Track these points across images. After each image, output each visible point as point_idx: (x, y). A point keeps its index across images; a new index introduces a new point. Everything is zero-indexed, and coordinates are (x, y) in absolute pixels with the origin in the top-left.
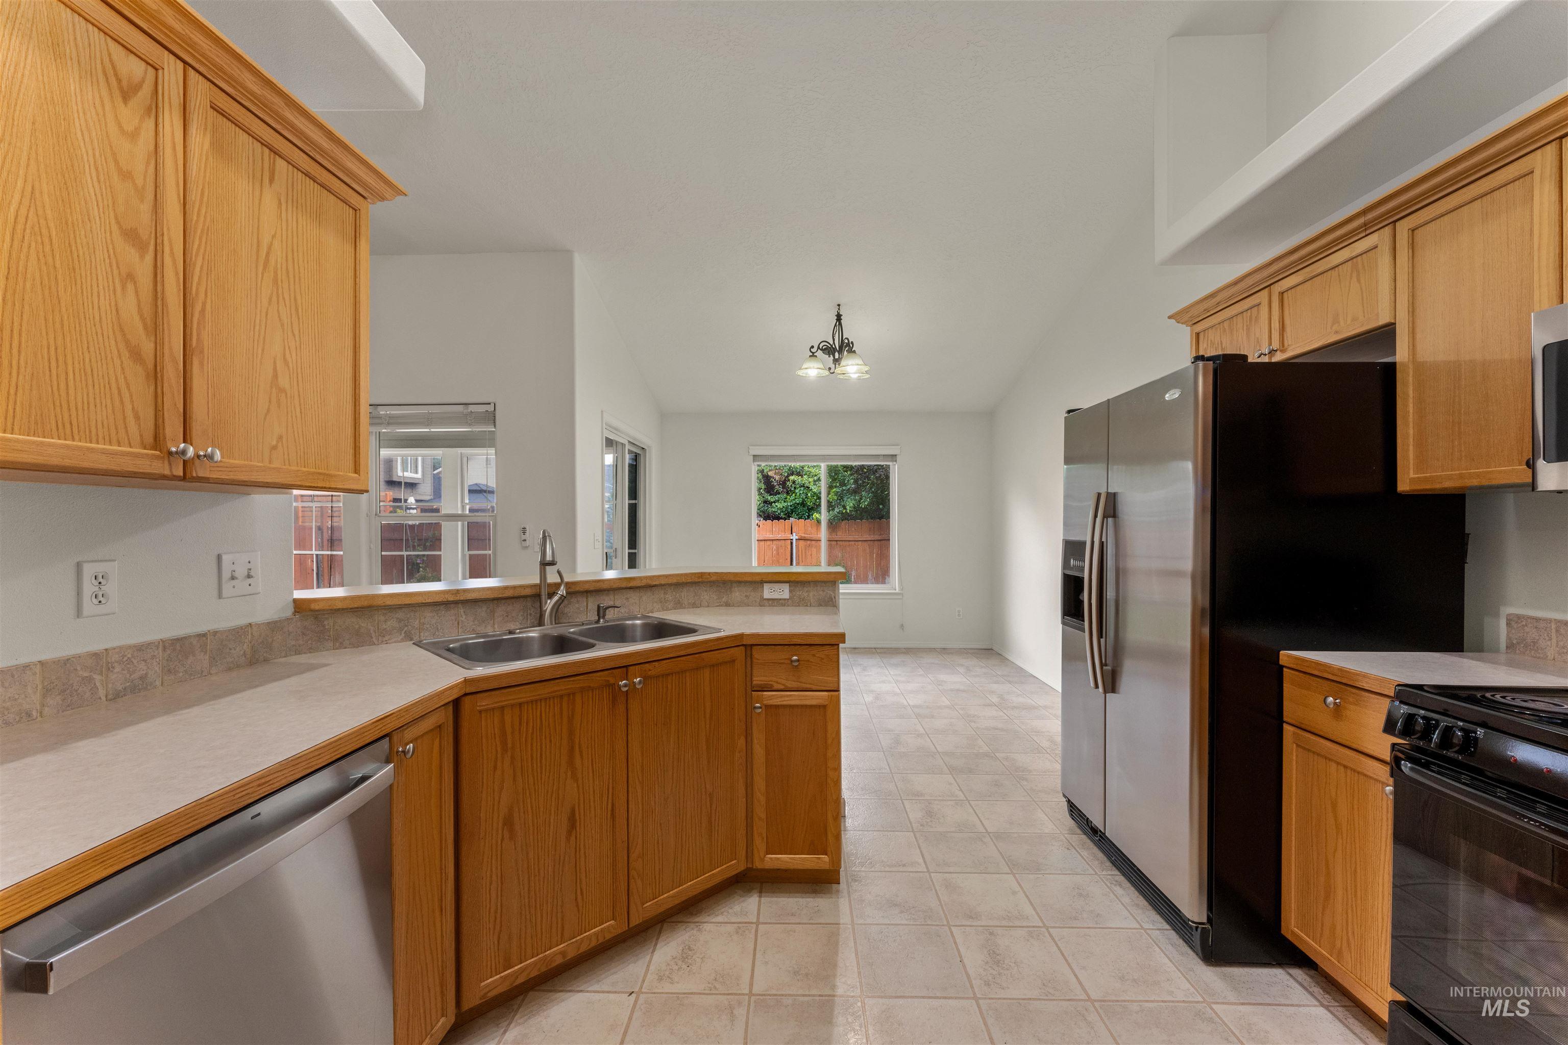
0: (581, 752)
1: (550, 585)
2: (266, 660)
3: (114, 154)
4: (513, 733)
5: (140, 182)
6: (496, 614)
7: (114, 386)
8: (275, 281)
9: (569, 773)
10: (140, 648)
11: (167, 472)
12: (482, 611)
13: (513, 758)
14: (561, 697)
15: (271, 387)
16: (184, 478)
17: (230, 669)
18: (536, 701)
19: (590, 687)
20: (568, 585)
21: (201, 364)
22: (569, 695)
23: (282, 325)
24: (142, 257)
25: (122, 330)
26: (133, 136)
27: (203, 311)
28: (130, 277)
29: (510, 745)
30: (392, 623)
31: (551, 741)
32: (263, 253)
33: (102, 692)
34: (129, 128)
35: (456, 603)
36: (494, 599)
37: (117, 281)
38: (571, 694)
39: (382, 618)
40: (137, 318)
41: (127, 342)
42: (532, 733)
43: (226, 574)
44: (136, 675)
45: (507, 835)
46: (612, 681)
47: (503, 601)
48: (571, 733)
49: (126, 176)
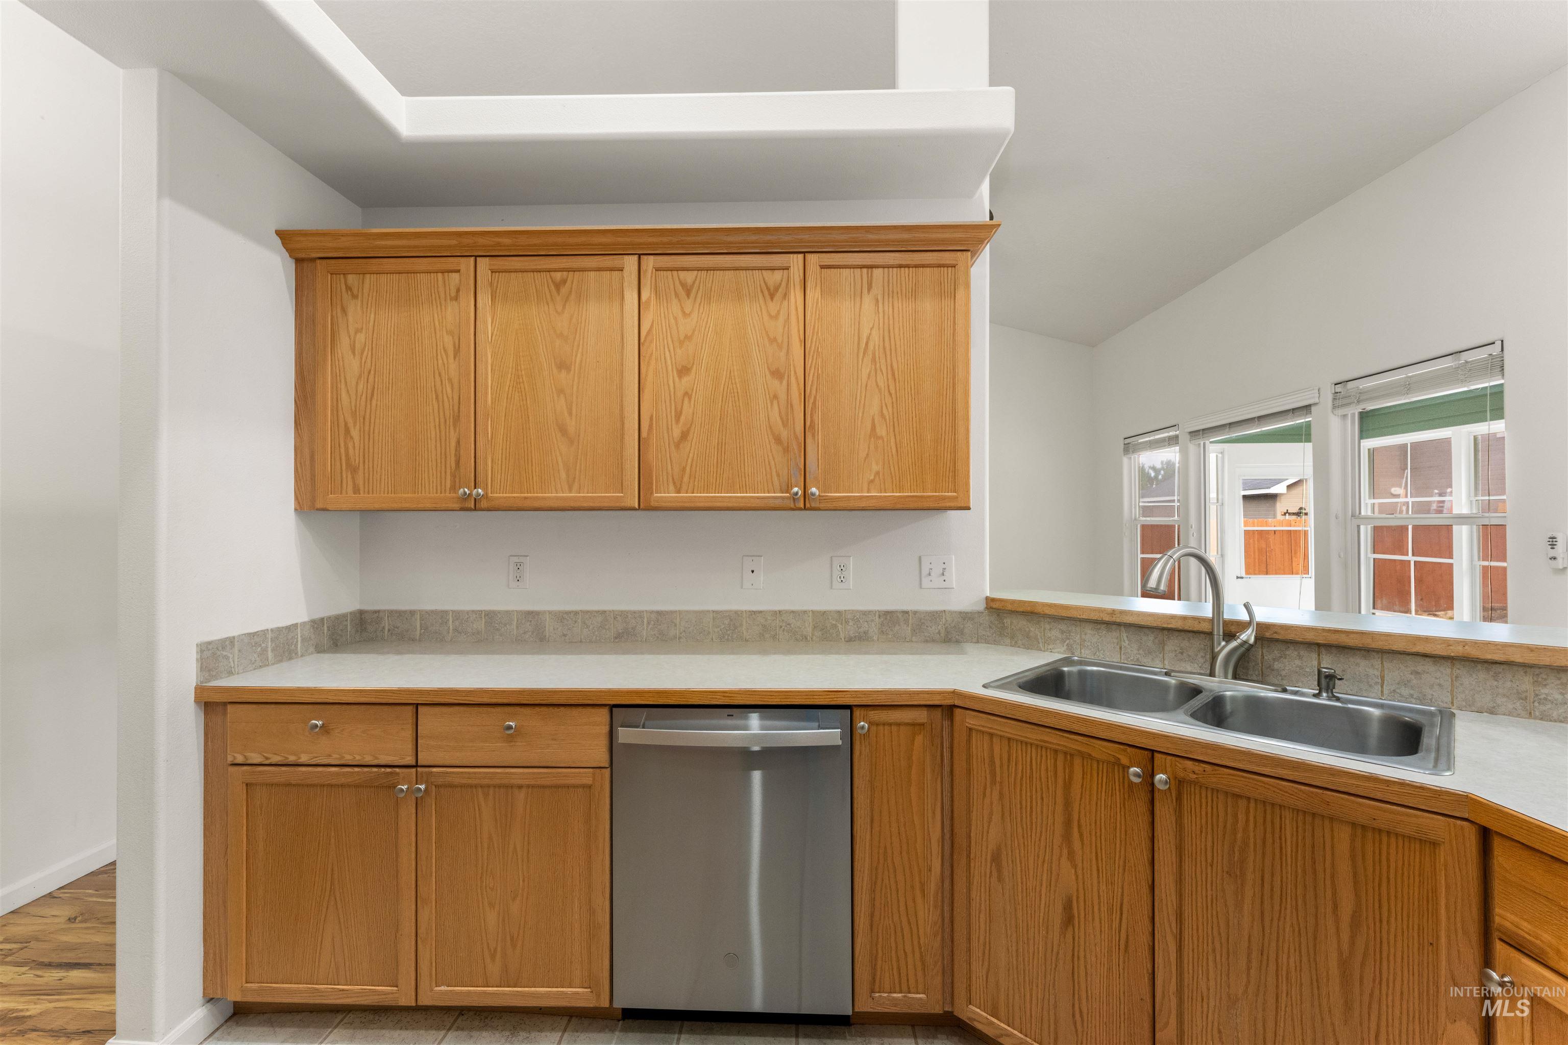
0: (1081, 835)
1: (1227, 623)
2: (957, 642)
3: (767, 332)
4: (1001, 766)
5: (780, 341)
6: (1166, 648)
7: (767, 460)
8: (874, 360)
9: (1065, 851)
10: (865, 613)
11: (792, 506)
12: (1149, 640)
13: (1001, 795)
14: (1056, 751)
15: (870, 438)
16: (805, 508)
17: (927, 641)
18: (1026, 743)
19: (1090, 755)
20: (1263, 628)
21: (813, 435)
22: (1065, 753)
23: (880, 390)
24: (781, 383)
25: (771, 428)
26: (775, 317)
27: (814, 403)
28: (775, 397)
29: (998, 779)
30: (1055, 634)
31: (1042, 799)
32: (863, 345)
33: (842, 636)
34: (773, 313)
35: (1119, 625)
36: (1163, 629)
37: (768, 401)
38: (1069, 755)
39: (1048, 626)
40: (778, 419)
41: (773, 434)
42: (1022, 778)
43: (925, 571)
44: (861, 630)
45: (995, 874)
46: (1125, 761)
47: (1177, 634)
48: (1067, 804)
49: (773, 340)
